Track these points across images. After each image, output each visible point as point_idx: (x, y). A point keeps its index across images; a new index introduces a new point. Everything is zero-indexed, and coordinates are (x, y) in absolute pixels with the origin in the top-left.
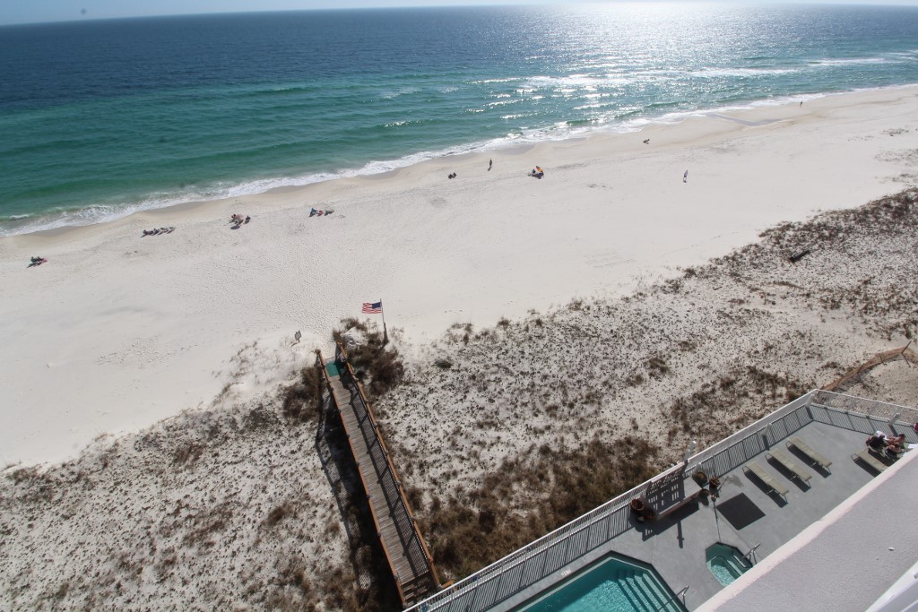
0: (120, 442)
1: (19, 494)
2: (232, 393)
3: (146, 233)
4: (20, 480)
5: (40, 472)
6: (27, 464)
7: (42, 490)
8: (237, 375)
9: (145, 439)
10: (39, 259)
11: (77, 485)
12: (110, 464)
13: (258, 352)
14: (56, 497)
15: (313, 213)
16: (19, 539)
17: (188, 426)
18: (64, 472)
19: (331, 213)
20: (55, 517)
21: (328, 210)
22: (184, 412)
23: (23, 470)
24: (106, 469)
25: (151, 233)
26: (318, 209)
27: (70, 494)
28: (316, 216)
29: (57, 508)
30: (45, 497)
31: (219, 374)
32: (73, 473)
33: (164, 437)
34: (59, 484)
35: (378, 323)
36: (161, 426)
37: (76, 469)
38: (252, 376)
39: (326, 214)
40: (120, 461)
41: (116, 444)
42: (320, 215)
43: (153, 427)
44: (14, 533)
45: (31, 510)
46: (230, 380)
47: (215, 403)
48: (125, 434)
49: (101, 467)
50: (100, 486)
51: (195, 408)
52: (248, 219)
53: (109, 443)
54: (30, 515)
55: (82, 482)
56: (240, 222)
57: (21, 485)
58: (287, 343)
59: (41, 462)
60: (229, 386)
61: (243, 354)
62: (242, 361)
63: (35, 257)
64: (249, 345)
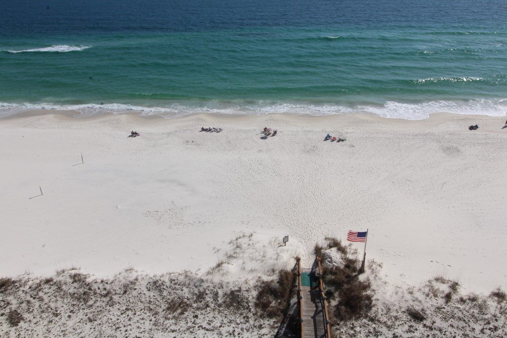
0: (140, 278)
1: (72, 291)
2: (223, 270)
3: (203, 129)
4: (75, 281)
5: (88, 280)
6: (83, 272)
7: (85, 293)
8: (230, 257)
9: (155, 283)
10: (136, 133)
11: (104, 299)
12: (128, 293)
13: (251, 242)
14: (90, 303)
15: (328, 138)
16: (60, 323)
17: (184, 285)
18: (101, 286)
19: (343, 141)
20: (84, 317)
21: (341, 138)
22: (186, 272)
23: (79, 275)
24: (124, 296)
25: (206, 130)
26: (333, 135)
27: (98, 304)
28: (329, 141)
29: (88, 311)
30: (84, 299)
31: (218, 251)
32: (105, 289)
33: (167, 287)
34: (95, 293)
35: (358, 251)
36: (167, 277)
37: (108, 287)
38: (241, 261)
39: (338, 141)
40: (135, 293)
41: (137, 279)
42: (333, 141)
43: (162, 276)
44: (59, 317)
45: (74, 305)
46: (224, 259)
47: (209, 273)
48: (144, 274)
49: (122, 292)
50: (117, 306)
51: (194, 272)
52: (275, 132)
53: (132, 278)
54: (72, 309)
55: (108, 299)
56: (268, 135)
57: (75, 284)
58: (275, 244)
59: (91, 273)
60: (222, 263)
61: (239, 240)
62: (237, 247)
63: (134, 131)
64: (246, 235)
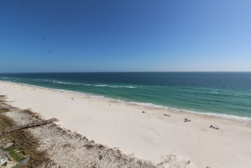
0: (135, 158)
1: (116, 155)
2: (163, 166)
3: (164, 115)
4: (118, 152)
5: (121, 153)
6: (120, 150)
7: (119, 157)
8: (166, 162)
9: (140, 162)
10: (144, 112)
11: (124, 161)
12: (131, 162)
13: (175, 159)
14: (120, 161)
15: (211, 127)
16: (110, 164)
17: (148, 166)
18: (124, 156)
19: (218, 129)
20: (117, 165)
21: (217, 128)
22: (150, 161)
23: (119, 150)
24: (130, 162)
25: (165, 115)
26: (214, 126)
27: (122, 162)
28: (212, 128)
29: (119, 163)
30: (119, 159)
31: (162, 158)
32: (125, 158)
33: (143, 165)
34: (122, 158)
36: (144, 161)
37: (126, 157)
38: (170, 165)
40: (133, 163)
41: (134, 158)
42: (213, 128)
43: (142, 160)
44: (111, 162)
45: (115, 160)
46: (164, 161)
47: (157, 165)
48: (137, 157)
49: (129, 161)
50: (127, 165)
51: (152, 162)
52: (190, 120)
53: (133, 157)
54: (115, 161)
55: (125, 161)
56: (187, 121)
57: (117, 153)
58: (185, 162)
59: (122, 151)
60: (163, 163)
61: (171, 156)
62: (170, 159)
64: (174, 155)
